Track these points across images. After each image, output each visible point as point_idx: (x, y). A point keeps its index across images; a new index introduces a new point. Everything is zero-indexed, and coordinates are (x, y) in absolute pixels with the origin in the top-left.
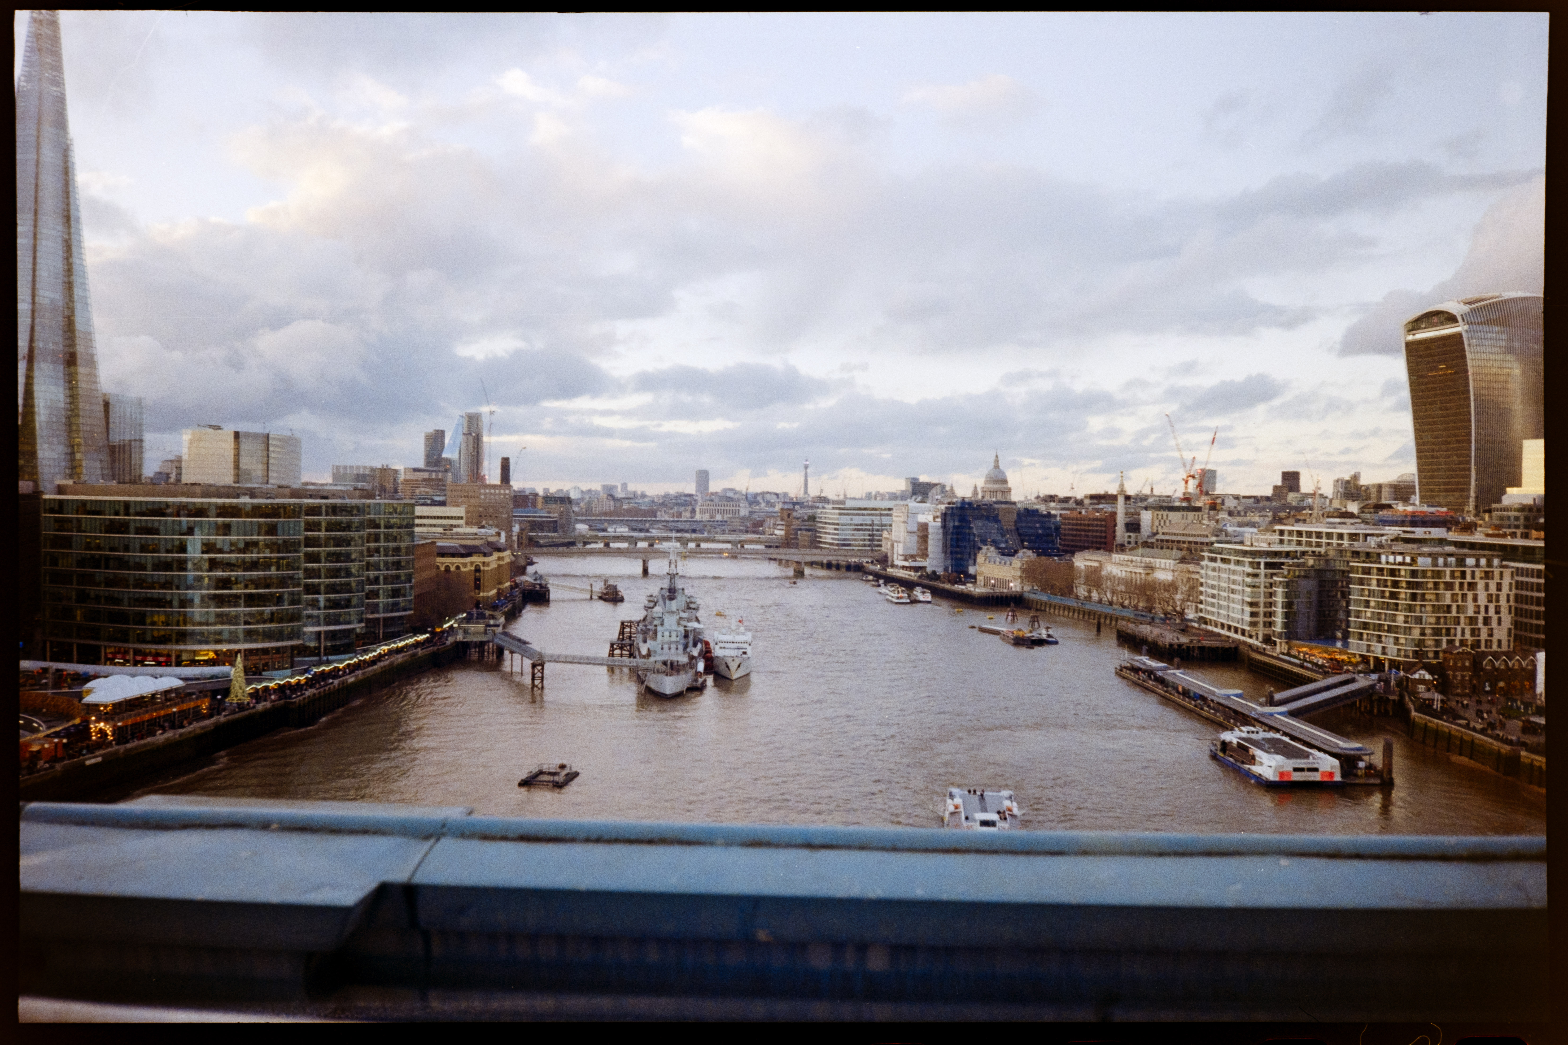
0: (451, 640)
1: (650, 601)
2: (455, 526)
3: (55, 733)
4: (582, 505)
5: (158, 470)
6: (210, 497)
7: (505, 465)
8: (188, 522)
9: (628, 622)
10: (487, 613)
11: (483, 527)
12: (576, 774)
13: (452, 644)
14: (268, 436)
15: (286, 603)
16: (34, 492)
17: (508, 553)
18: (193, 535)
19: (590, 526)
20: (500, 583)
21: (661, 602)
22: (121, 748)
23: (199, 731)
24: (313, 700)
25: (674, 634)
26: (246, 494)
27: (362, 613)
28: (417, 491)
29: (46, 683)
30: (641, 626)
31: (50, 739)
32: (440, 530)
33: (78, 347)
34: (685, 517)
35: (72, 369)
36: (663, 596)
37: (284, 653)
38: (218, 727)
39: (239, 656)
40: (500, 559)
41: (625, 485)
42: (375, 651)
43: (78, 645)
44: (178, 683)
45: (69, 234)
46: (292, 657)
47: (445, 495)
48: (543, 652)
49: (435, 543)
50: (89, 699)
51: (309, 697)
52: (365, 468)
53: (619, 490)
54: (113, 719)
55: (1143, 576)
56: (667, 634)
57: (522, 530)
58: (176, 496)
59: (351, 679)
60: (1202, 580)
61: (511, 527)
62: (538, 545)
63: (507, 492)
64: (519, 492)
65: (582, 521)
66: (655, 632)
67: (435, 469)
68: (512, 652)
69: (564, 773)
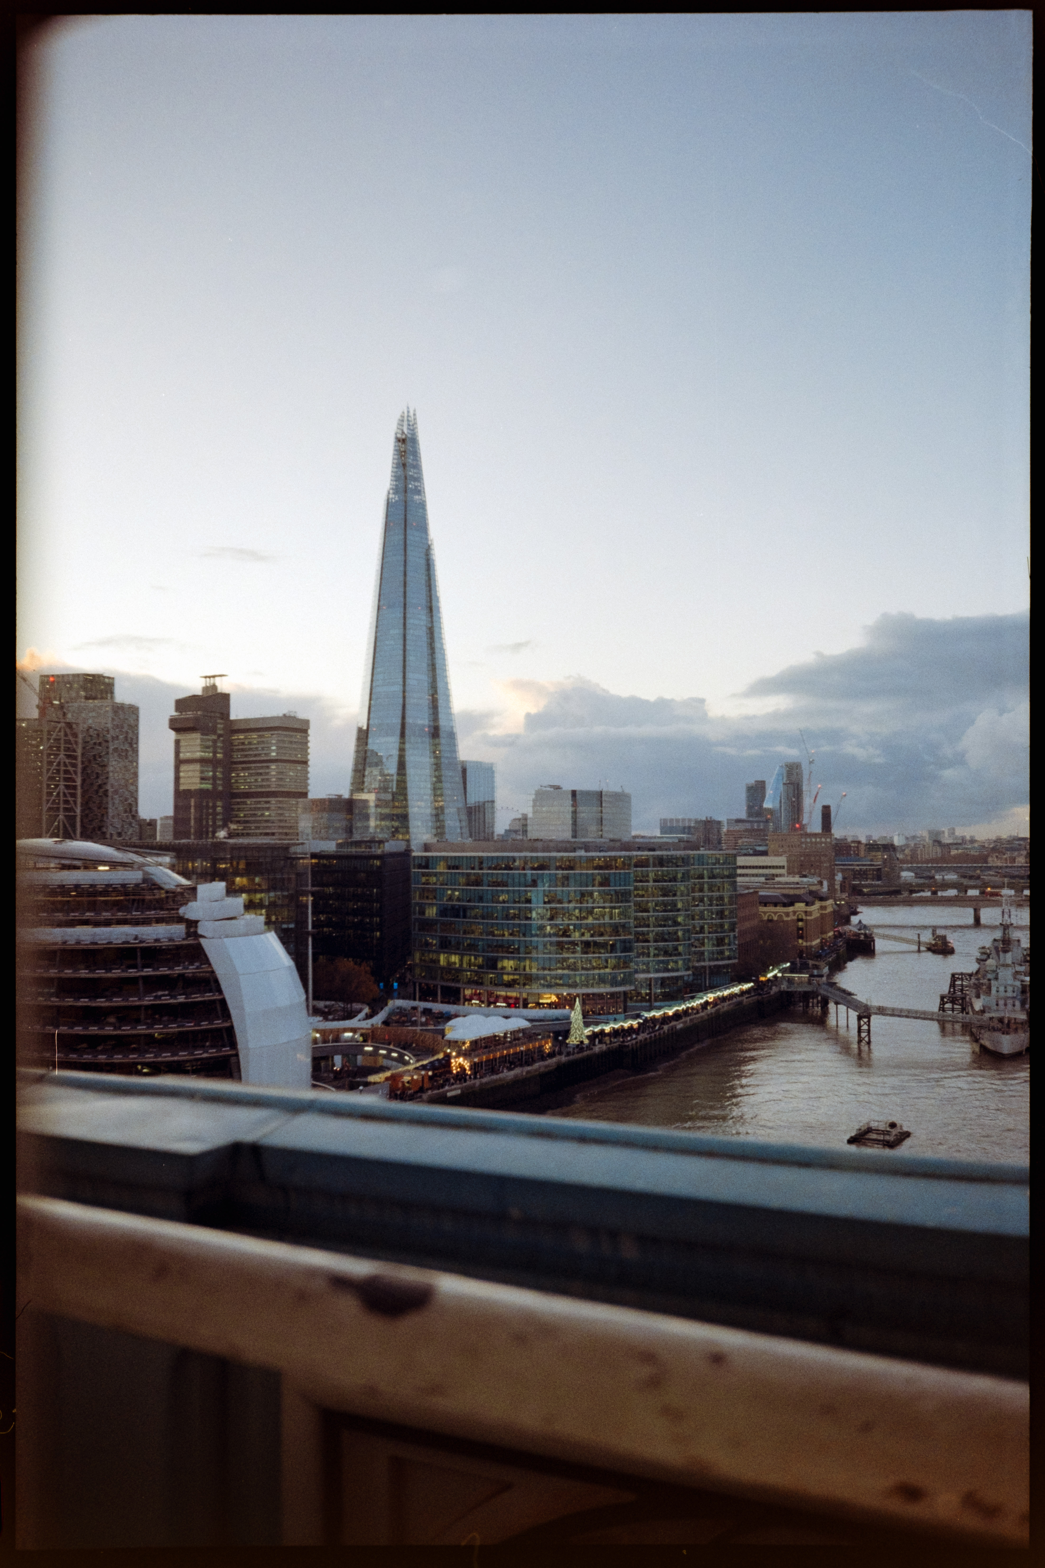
0: (775, 989)
1: (982, 953)
2: (777, 876)
3: (422, 1066)
4: (907, 852)
5: (508, 828)
6: (550, 851)
7: (826, 812)
8: (532, 874)
9: (959, 974)
10: (811, 962)
11: (805, 876)
12: (907, 1135)
13: (776, 993)
14: (601, 792)
15: (618, 951)
16: (406, 850)
17: (830, 902)
18: (536, 886)
19: (916, 874)
20: (823, 932)
21: (994, 954)
22: (477, 1082)
23: (542, 1070)
24: (644, 1044)
25: (1010, 989)
26: (581, 848)
27: (689, 960)
28: (740, 841)
29: (415, 1021)
30: (973, 980)
31: (418, 1071)
32: (763, 879)
33: (440, 720)
34: (1019, 862)
35: (437, 741)
36: (996, 948)
37: (618, 998)
38: (560, 1067)
39: (577, 999)
40: (823, 908)
41: (952, 832)
42: (702, 998)
43: (442, 987)
44: (524, 1024)
45: (432, 622)
46: (625, 1002)
47: (767, 845)
48: (869, 1003)
49: (757, 892)
50: (450, 1035)
51: (641, 1041)
52: (690, 820)
53: (946, 834)
54: (470, 1055)
56: (1002, 989)
57: (844, 878)
58: (521, 851)
59: (679, 1025)
61: (834, 875)
62: (860, 893)
63: (828, 840)
64: (842, 840)
65: (908, 869)
66: (989, 988)
67: (757, 819)
68: (837, 1003)
69: (894, 1132)
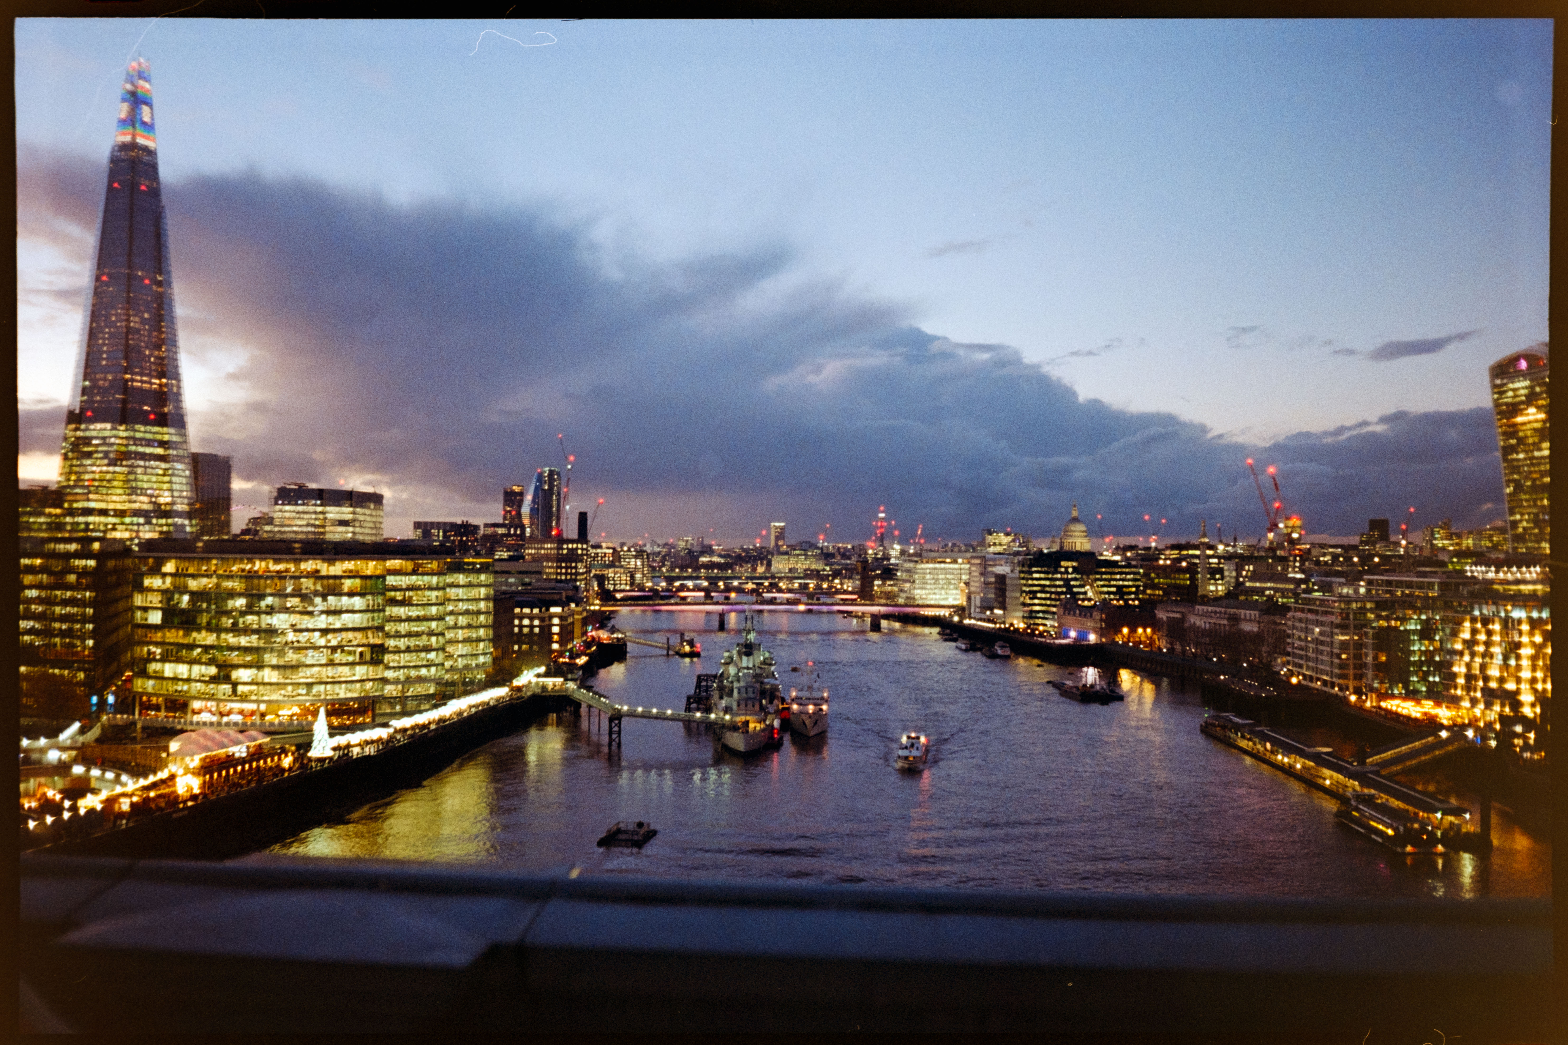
0: (528, 695)
1: (726, 657)
3: (142, 787)
4: (658, 557)
5: (245, 527)
7: (583, 518)
9: (704, 676)
12: (654, 833)
13: (529, 699)
14: (350, 491)
16: (125, 550)
21: (737, 658)
22: (207, 801)
24: (393, 755)
25: (750, 690)
29: (134, 737)
30: (717, 681)
31: (136, 794)
33: (169, 408)
34: (760, 571)
36: (739, 652)
39: (322, 709)
40: (578, 613)
41: (701, 539)
43: (166, 699)
46: (374, 709)
48: (620, 705)
49: (513, 597)
53: (695, 542)
54: (199, 774)
55: (1227, 627)
56: (744, 690)
60: (1289, 632)
62: (613, 598)
63: (584, 546)
64: (597, 546)
66: (732, 688)
67: (513, 524)
68: (589, 707)
69: (643, 831)
